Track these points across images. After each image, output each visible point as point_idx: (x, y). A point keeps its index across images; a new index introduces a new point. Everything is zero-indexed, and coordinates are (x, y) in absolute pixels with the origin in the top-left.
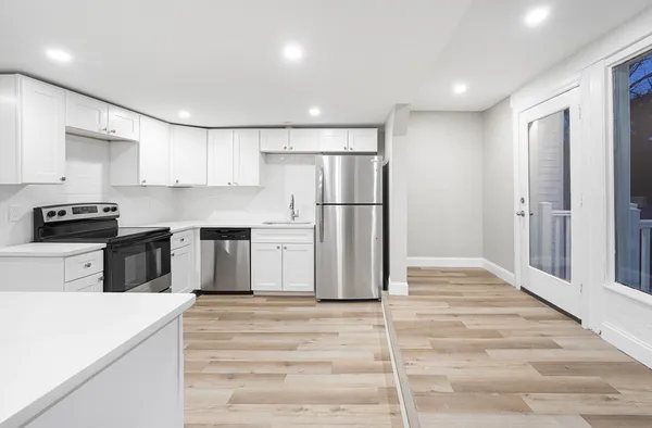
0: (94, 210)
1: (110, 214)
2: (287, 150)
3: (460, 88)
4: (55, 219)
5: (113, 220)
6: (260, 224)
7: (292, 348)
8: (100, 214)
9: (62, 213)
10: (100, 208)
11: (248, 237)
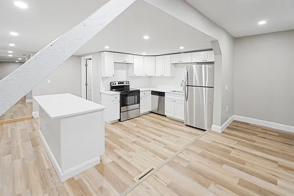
0: (123, 83)
1: (127, 84)
2: (180, 62)
3: (262, 23)
4: (114, 85)
5: (129, 86)
6: (169, 91)
7: (160, 136)
8: (125, 84)
9: (115, 84)
10: (125, 83)
11: (164, 96)
